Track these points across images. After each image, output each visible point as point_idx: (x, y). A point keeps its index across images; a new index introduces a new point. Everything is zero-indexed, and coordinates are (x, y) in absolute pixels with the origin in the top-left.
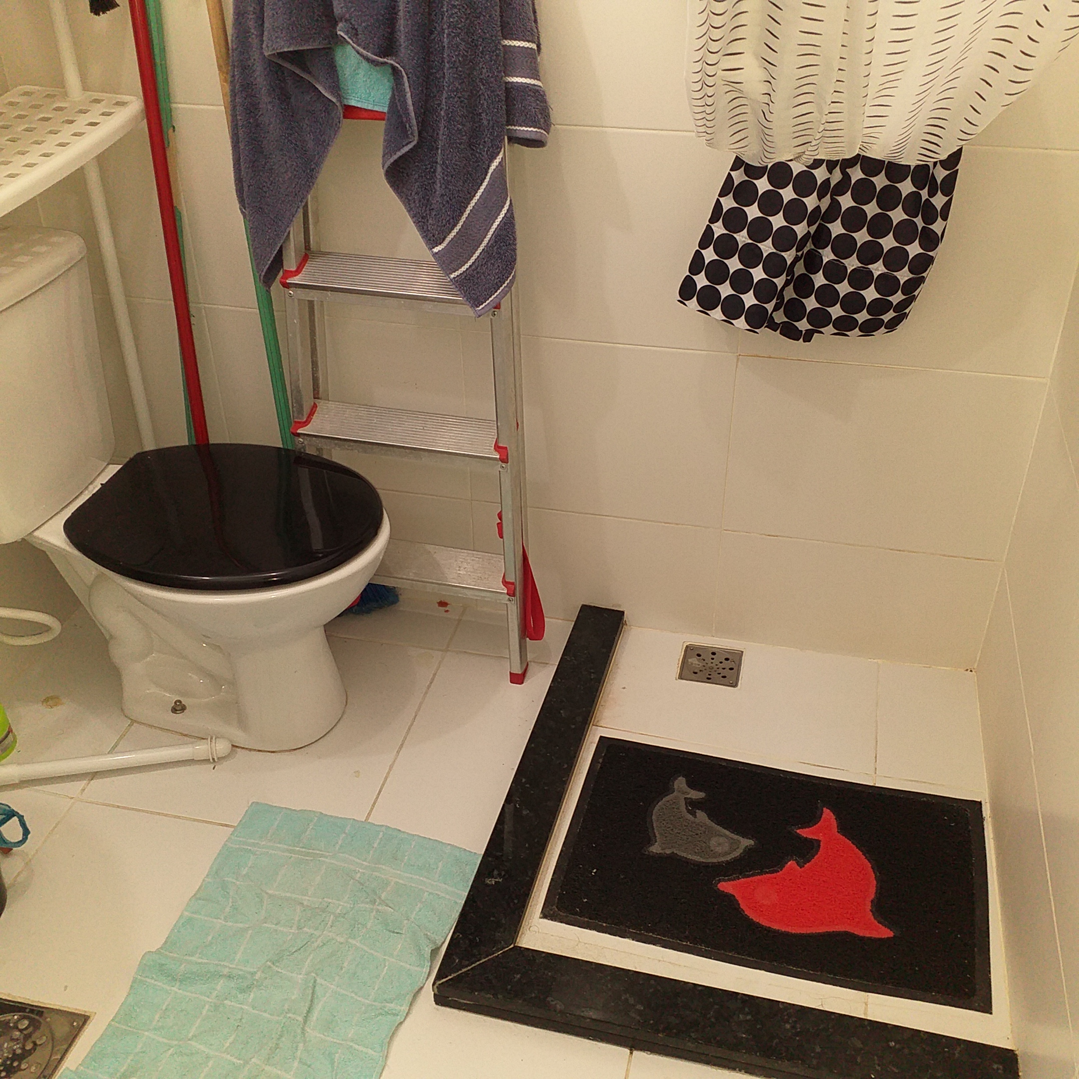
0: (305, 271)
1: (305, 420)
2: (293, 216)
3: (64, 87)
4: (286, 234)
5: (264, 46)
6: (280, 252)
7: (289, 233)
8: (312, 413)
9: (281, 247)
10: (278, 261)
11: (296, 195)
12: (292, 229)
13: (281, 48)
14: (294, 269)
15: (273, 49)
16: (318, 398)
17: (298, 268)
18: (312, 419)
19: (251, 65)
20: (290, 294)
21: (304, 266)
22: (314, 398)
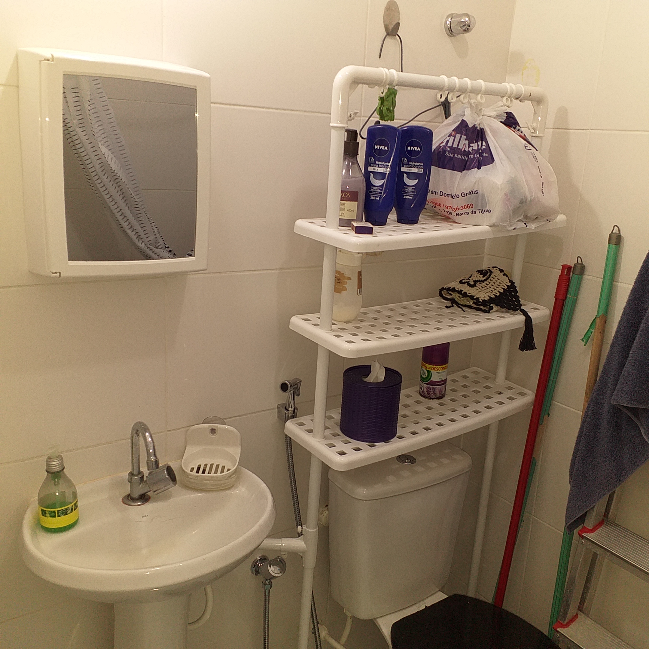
0: (597, 532)
1: (565, 623)
2: (600, 498)
3: (495, 375)
4: (592, 506)
5: (613, 398)
6: (585, 515)
7: (595, 506)
8: (572, 620)
9: (586, 513)
10: (582, 519)
11: (606, 486)
12: (597, 504)
13: (622, 403)
14: (590, 528)
15: (617, 402)
16: (581, 611)
17: (593, 529)
18: (570, 625)
19: (602, 403)
20: (583, 542)
21: (598, 528)
22: (579, 609)
